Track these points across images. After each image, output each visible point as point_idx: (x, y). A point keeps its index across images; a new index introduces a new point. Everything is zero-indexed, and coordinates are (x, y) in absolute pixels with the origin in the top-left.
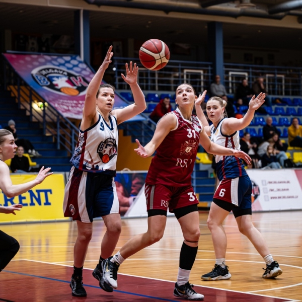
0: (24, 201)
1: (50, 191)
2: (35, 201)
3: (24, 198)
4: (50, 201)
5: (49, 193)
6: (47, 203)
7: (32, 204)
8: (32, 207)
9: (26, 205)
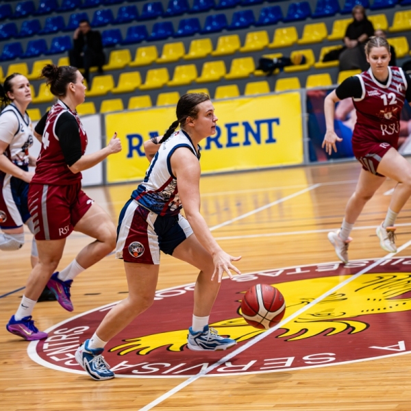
0: (234, 140)
1: (277, 121)
2: (251, 138)
3: (235, 135)
4: (274, 136)
5: (274, 124)
6: (271, 140)
7: (247, 143)
8: (247, 147)
9: (237, 145)
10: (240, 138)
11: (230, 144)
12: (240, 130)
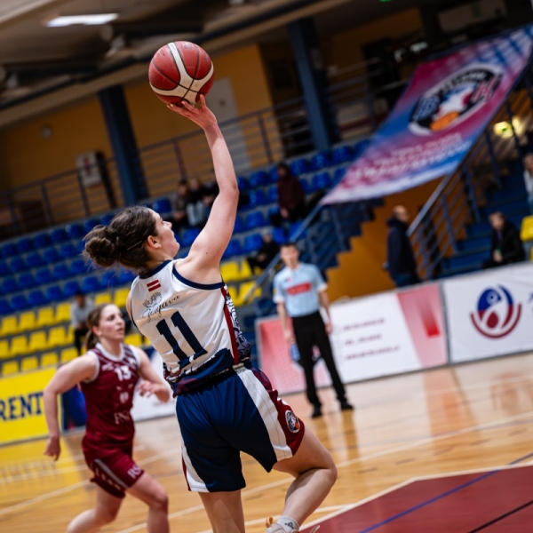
3: (15, 408)
10: (17, 412)
11: (12, 417)
12: (17, 404)
